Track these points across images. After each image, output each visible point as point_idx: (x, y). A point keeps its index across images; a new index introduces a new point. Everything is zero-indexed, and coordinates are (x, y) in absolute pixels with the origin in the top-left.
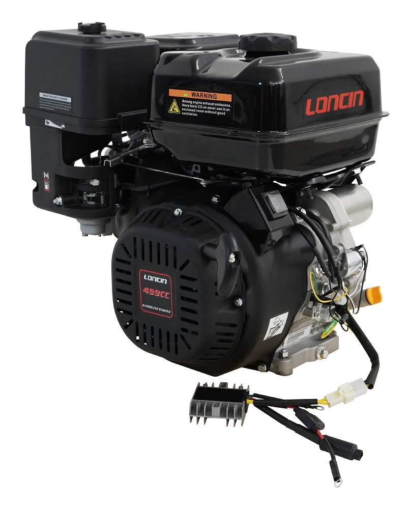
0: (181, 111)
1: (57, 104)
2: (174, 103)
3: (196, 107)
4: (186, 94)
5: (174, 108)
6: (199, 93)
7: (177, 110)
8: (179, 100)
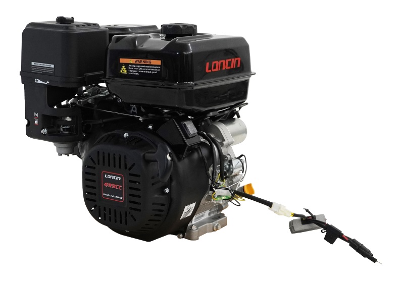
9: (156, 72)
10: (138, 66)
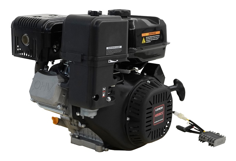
0: (146, 42)
1: (115, 50)
2: (144, 39)
3: (150, 38)
4: (147, 34)
5: (144, 41)
6: (151, 33)
7: (145, 42)
8: (145, 37)
9: (158, 39)
10: (150, 37)
